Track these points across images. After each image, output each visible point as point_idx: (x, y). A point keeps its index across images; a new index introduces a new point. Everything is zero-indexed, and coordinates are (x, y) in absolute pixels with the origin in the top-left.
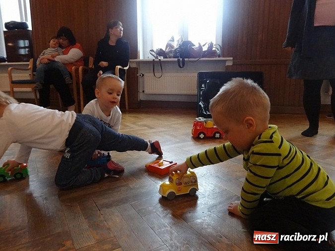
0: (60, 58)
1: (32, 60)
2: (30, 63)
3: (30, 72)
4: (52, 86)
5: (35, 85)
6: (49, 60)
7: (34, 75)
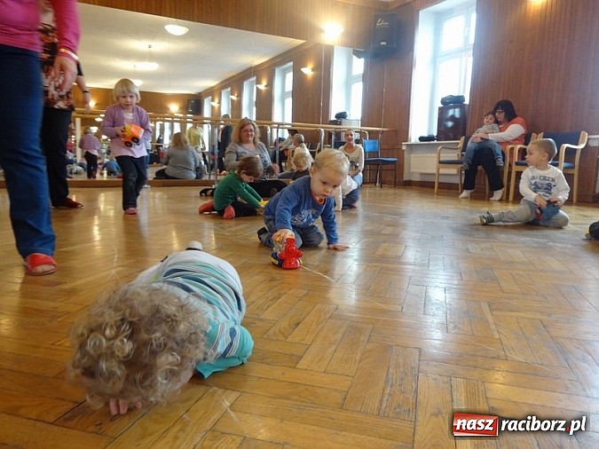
0: (495, 136)
1: (463, 138)
2: (460, 142)
3: (459, 152)
4: (480, 168)
5: (461, 165)
6: (482, 138)
7: (462, 155)
